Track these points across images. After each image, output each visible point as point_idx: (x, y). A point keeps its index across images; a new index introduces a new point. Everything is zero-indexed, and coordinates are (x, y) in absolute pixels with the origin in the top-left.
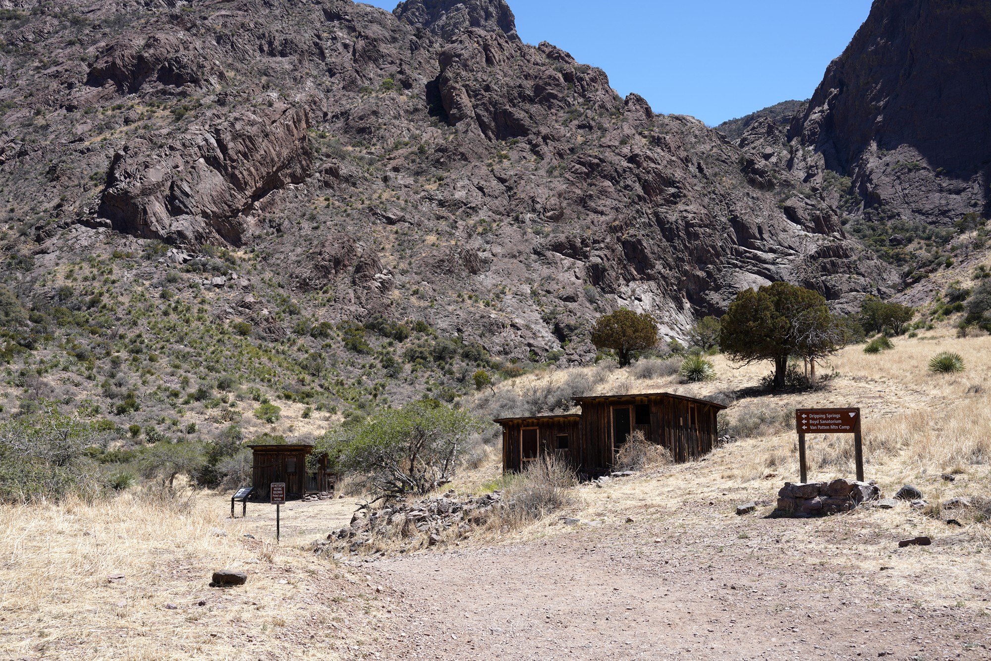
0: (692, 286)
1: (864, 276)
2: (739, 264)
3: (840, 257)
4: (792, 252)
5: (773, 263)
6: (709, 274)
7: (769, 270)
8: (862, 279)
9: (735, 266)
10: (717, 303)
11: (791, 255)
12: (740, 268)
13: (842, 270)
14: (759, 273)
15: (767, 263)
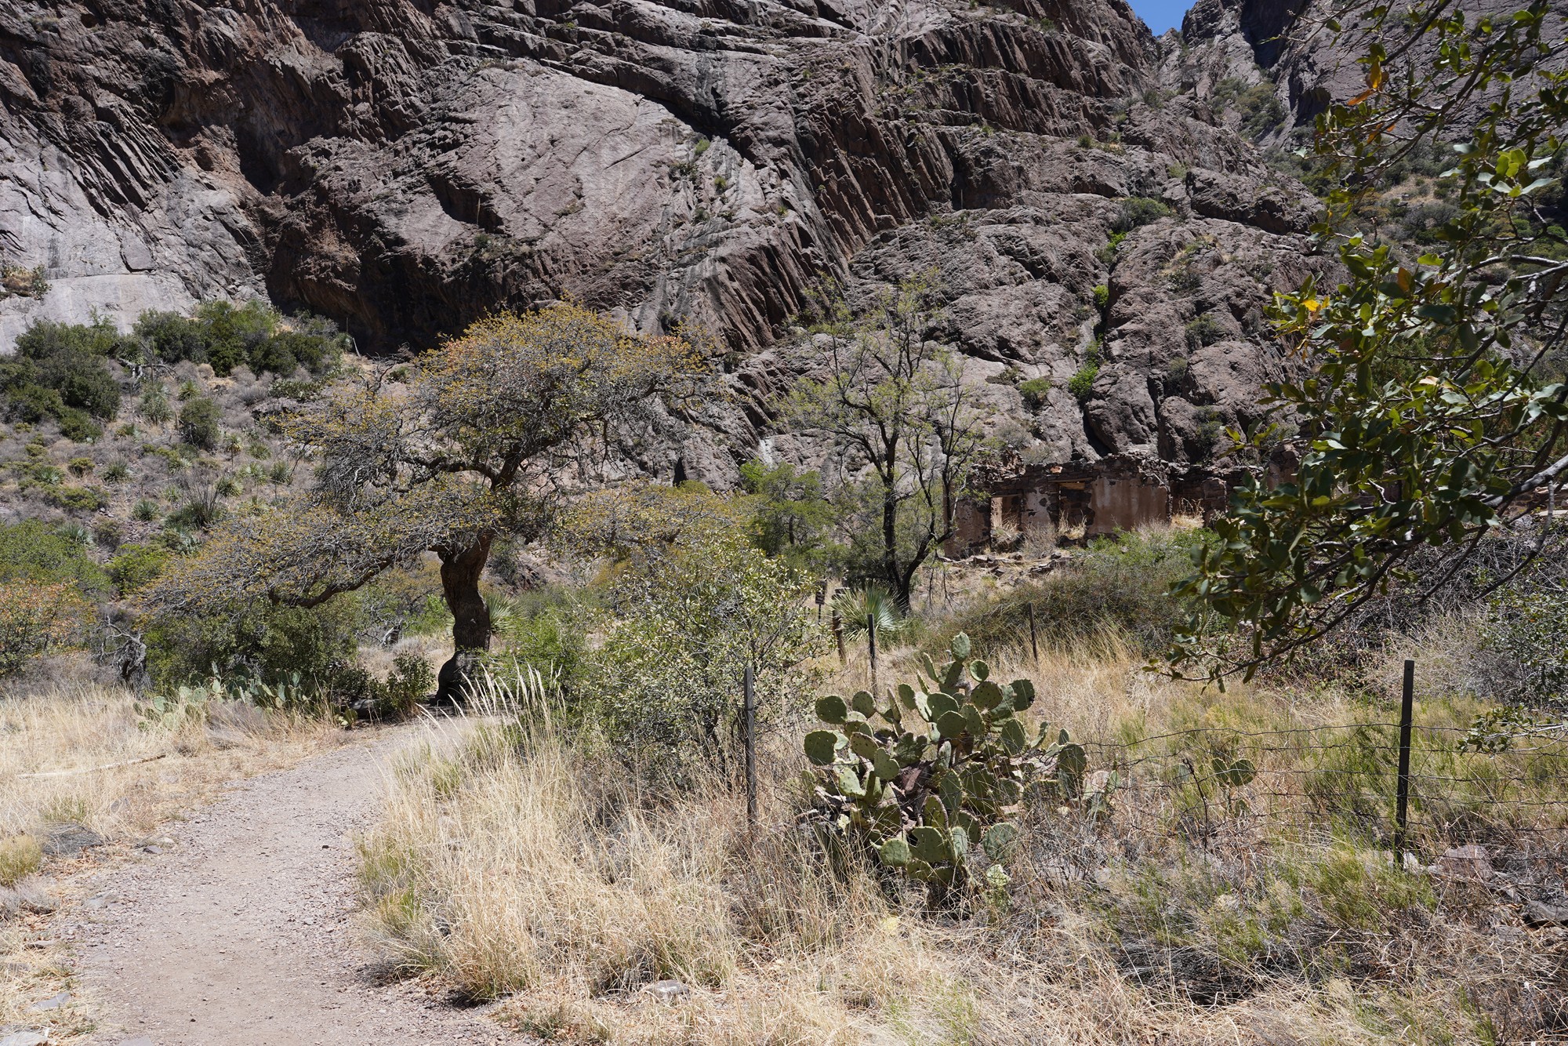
0: (266, 120)
1: (1148, 145)
2: (532, 40)
3: (1062, 80)
4: (822, 22)
5: (698, 44)
6: (354, 69)
7: (667, 66)
8: (1139, 157)
9: (519, 49)
10: (355, 186)
11: (816, 32)
12: (537, 55)
13: (1064, 125)
14: (623, 79)
15: (670, 42)
